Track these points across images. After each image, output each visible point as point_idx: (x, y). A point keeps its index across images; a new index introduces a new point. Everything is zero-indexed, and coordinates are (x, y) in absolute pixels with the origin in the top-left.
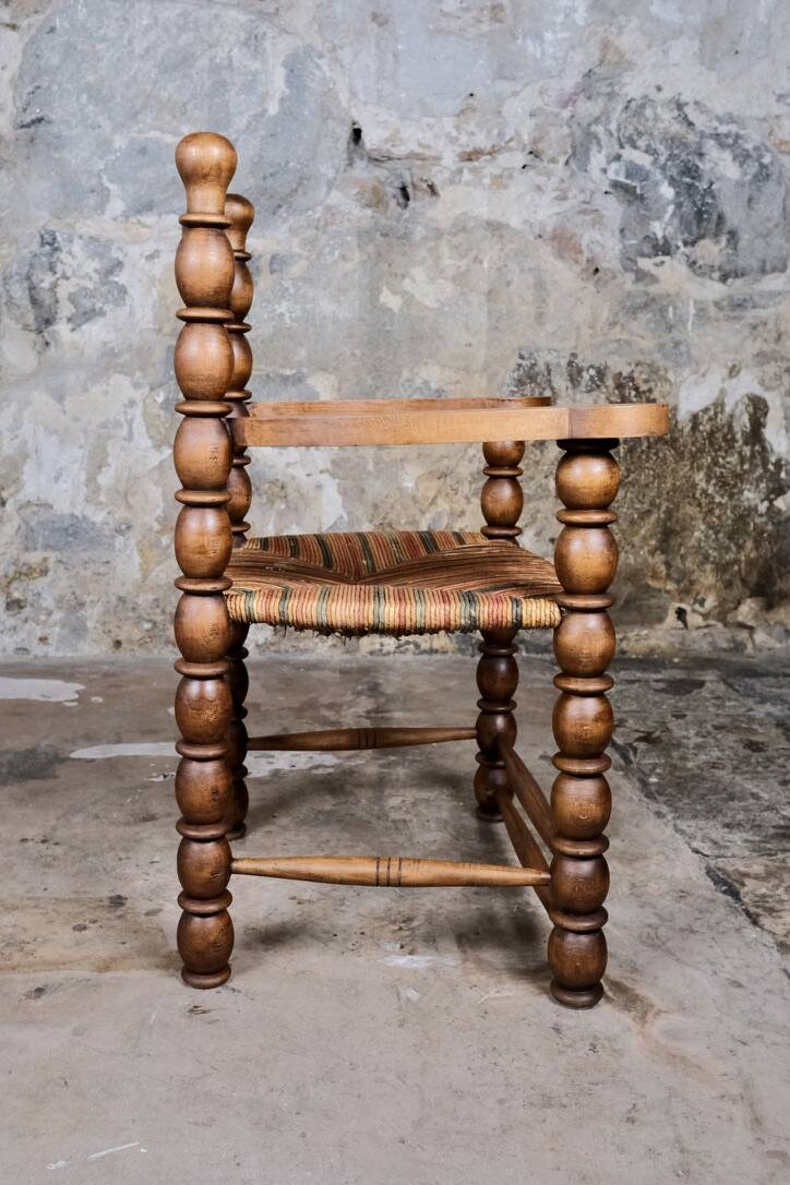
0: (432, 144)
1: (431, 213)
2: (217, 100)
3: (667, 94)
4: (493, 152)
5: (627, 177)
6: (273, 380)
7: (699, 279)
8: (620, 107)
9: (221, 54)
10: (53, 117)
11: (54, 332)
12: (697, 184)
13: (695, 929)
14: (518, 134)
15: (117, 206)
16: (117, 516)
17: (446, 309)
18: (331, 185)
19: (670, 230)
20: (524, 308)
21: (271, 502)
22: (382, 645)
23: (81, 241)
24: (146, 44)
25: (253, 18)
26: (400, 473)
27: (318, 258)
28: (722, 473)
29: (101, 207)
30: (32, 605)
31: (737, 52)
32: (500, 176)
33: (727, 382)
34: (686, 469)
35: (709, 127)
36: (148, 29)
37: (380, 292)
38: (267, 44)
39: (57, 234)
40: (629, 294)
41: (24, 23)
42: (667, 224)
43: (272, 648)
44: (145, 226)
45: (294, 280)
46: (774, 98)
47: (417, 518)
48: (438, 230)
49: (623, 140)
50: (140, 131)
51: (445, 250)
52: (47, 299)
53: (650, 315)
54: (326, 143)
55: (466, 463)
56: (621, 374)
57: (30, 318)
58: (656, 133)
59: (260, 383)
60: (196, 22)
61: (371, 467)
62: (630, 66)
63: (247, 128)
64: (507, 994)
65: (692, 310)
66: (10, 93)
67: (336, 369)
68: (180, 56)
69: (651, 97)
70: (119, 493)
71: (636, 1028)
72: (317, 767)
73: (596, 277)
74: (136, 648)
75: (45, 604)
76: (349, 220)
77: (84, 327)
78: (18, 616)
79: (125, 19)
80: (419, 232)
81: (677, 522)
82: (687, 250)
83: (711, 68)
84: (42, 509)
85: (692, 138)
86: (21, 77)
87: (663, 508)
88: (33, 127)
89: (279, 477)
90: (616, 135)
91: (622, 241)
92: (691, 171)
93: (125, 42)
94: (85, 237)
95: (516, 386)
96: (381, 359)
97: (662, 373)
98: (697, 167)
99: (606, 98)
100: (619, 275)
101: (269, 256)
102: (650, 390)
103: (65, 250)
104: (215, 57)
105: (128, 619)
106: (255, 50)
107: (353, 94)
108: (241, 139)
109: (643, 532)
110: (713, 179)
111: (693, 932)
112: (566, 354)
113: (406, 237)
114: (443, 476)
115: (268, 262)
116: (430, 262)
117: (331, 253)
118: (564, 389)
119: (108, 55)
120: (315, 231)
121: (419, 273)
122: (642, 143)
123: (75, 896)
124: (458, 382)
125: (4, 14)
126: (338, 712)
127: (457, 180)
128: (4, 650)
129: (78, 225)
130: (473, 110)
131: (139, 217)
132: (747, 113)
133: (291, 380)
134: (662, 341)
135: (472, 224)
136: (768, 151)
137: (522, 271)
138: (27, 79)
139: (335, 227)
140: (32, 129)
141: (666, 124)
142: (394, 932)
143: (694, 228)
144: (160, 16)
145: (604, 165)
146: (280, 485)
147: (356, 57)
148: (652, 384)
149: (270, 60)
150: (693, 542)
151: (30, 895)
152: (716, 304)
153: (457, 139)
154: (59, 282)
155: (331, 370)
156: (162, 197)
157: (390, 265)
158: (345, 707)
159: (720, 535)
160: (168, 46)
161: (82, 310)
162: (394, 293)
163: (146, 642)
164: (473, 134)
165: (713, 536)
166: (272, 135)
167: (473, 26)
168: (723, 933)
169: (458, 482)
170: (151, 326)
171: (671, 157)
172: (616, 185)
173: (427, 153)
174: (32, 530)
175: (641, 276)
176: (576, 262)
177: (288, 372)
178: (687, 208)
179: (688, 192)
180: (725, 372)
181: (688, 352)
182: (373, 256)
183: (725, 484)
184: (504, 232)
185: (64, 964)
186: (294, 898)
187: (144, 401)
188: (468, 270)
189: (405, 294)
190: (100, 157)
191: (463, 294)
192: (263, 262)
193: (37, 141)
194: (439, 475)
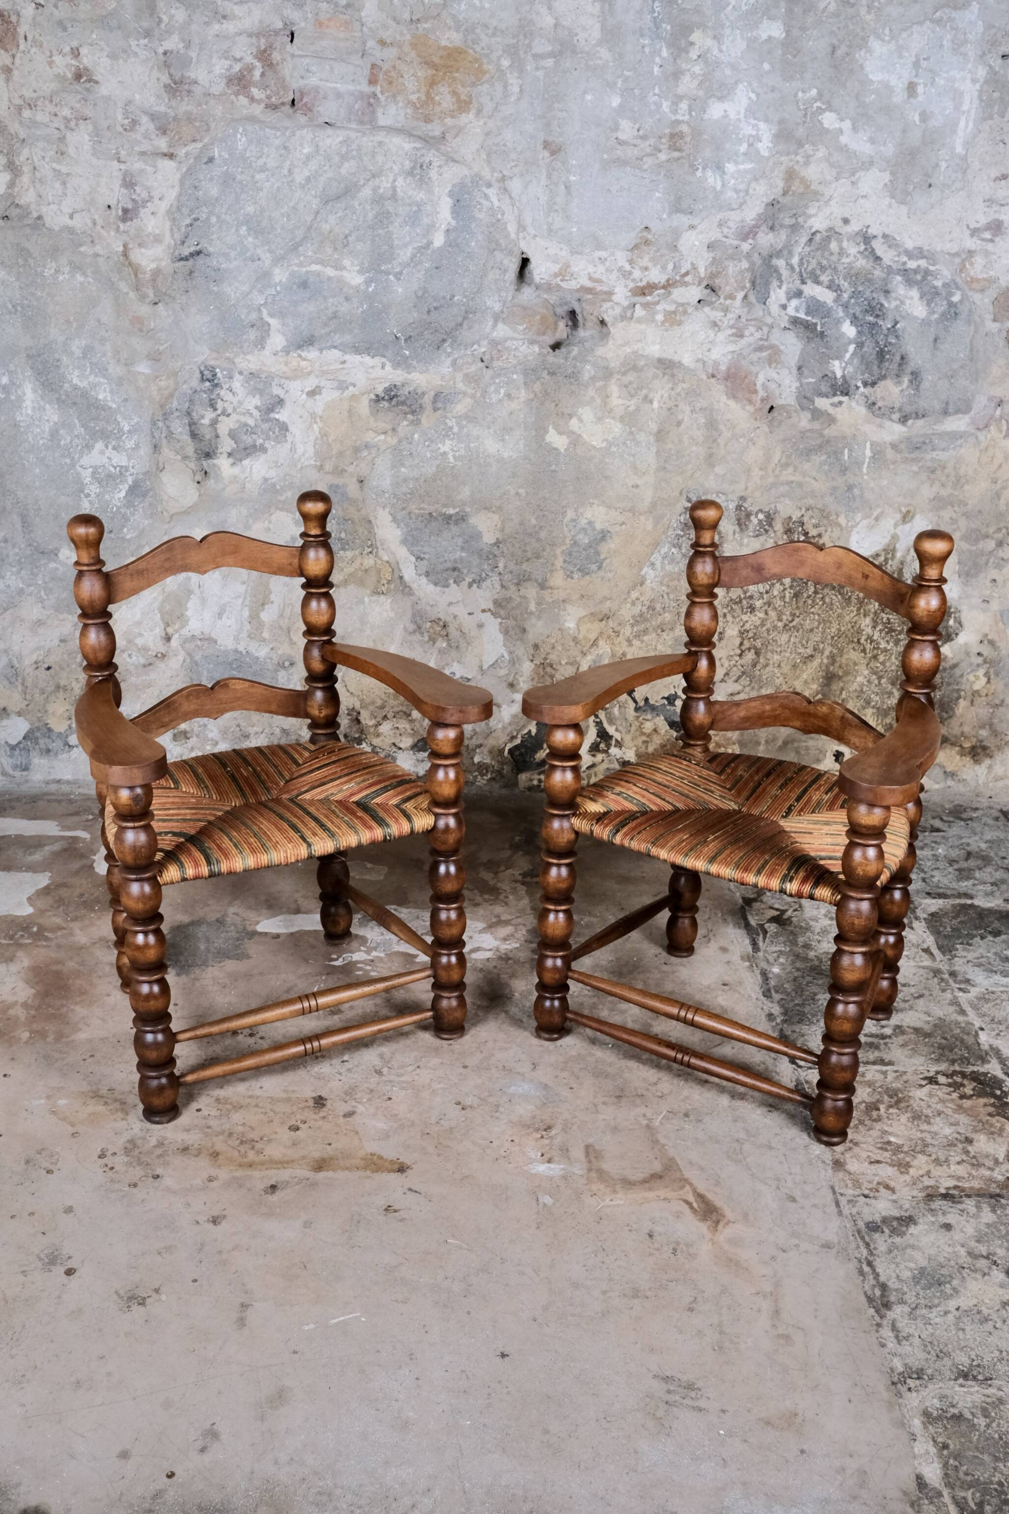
0: (604, 278)
1: (600, 351)
2: (381, 231)
3: (855, 227)
4: (668, 285)
5: (807, 314)
6: (436, 518)
7: (878, 420)
8: (804, 240)
9: (385, 184)
10: (211, 249)
11: (214, 465)
12: (881, 322)
13: (773, 1145)
14: (694, 268)
15: (277, 341)
16: (280, 652)
17: (614, 449)
18: (497, 318)
19: (850, 369)
20: (694, 448)
21: (433, 640)
23: (242, 377)
24: (307, 173)
25: (418, 145)
26: (562, 613)
27: (483, 397)
28: (888, 619)
29: (261, 343)
30: (197, 736)
31: (930, 186)
32: (674, 312)
33: (900, 527)
34: (852, 615)
35: (895, 262)
36: (308, 158)
37: (545, 431)
38: (433, 174)
39: (217, 370)
40: (803, 433)
41: (182, 152)
42: (847, 363)
44: (305, 360)
45: (459, 418)
46: (968, 232)
47: (578, 659)
48: (607, 368)
49: (805, 275)
50: (301, 265)
51: (614, 389)
52: (208, 435)
53: (824, 457)
54: (492, 276)
55: (629, 606)
56: (790, 518)
57: (190, 450)
58: (840, 268)
59: (422, 522)
60: (359, 148)
61: (532, 607)
62: (816, 195)
63: (412, 259)
64: (619, 1202)
65: (868, 453)
66: (168, 224)
67: (498, 509)
68: (342, 186)
69: (837, 230)
70: (281, 628)
71: (708, 1235)
73: (770, 416)
75: (210, 735)
76: (515, 357)
77: (246, 462)
79: (285, 148)
80: (588, 370)
81: (840, 667)
82: (867, 391)
83: (903, 202)
84: (206, 643)
85: (878, 273)
86: (179, 209)
87: (827, 653)
88: (191, 261)
89: (442, 616)
90: (797, 270)
91: (799, 379)
92: (875, 309)
93: (286, 172)
94: (245, 373)
95: (682, 530)
96: (545, 499)
97: (833, 517)
98: (882, 305)
99: (789, 230)
100: (794, 414)
101: (432, 393)
102: (820, 536)
103: (225, 386)
104: (379, 187)
106: (421, 180)
107: (521, 227)
108: (405, 273)
109: (805, 676)
110: (898, 318)
111: (770, 1148)
112: (735, 497)
113: (573, 376)
114: (604, 618)
115: (431, 399)
116: (599, 401)
117: (496, 392)
118: (731, 533)
119: (268, 184)
121: (587, 413)
122: (825, 278)
123: (285, 1096)
124: (623, 523)
125: (162, 144)
127: (629, 314)
129: (237, 360)
130: (647, 242)
131: (299, 352)
132: (938, 249)
133: (453, 519)
134: (835, 484)
135: (642, 363)
136: (958, 288)
137: (692, 411)
138: (185, 211)
139: (500, 364)
140: (191, 262)
141: (851, 258)
142: (537, 1140)
143: (875, 368)
144: (321, 144)
145: (784, 301)
146: (441, 623)
147: (526, 187)
148: (821, 530)
149: (436, 190)
150: (855, 686)
151: (250, 1093)
152: (894, 446)
153: (630, 273)
154: (220, 419)
155: (494, 509)
156: (323, 331)
157: (556, 405)
159: (883, 681)
160: (330, 175)
161: (242, 446)
162: (560, 433)
164: (646, 269)
165: (876, 682)
166: (436, 268)
167: (651, 155)
168: (794, 1149)
170: (312, 462)
171: (855, 294)
172: (795, 321)
173: (599, 288)
174: (197, 664)
175: (817, 414)
176: (750, 402)
177: (451, 511)
178: (869, 348)
179: (870, 332)
180: (898, 516)
181: (862, 496)
182: (539, 395)
183: (891, 630)
184: (675, 371)
185: (287, 1163)
186: (458, 1103)
188: (638, 409)
189: (571, 433)
190: (261, 292)
191: (631, 433)
192: (427, 400)
193: (196, 274)
194: (601, 617)
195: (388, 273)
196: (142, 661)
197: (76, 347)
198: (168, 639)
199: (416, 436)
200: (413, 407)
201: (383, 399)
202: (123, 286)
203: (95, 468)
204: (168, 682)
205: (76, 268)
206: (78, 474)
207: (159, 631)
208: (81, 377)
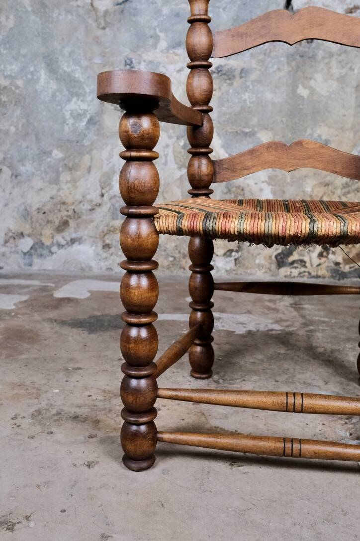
0: (330, 4)
6: (240, 134)
15: (163, 44)
17: (333, 96)
22: (291, 272)
23: (145, 63)
27: (266, 70)
29: (155, 46)
30: (115, 247)
37: (297, 87)
39: (133, 60)
43: (234, 272)
44: (176, 55)
45: (253, 82)
48: (330, 52)
50: (176, 5)
51: (334, 63)
61: (289, 180)
67: (272, 129)
72: (272, 330)
74: (165, 270)
76: (283, 49)
78: (108, 252)
80: (320, 54)
89: (241, 185)
94: (147, 61)
96: (296, 123)
101: (240, 70)
103: (137, 67)
105: (162, 255)
108: (228, 7)
113: (313, 57)
114: (327, 185)
115: (239, 72)
116: (325, 70)
117: (273, 67)
120: (263, 56)
121: (319, 77)
124: (337, 136)
126: (275, 303)
128: (101, 269)
129: (143, 55)
131: (174, 50)
133: (249, 134)
139: (275, 53)
140: (122, 6)
142: (343, 425)
146: (241, 188)
153: (344, 2)
155: (269, 129)
157: (304, 73)
158: (278, 302)
162: (305, 88)
163: (170, 267)
166: (244, 4)
169: (335, 188)
177: (247, 130)
182: (295, 68)
187: (173, 145)
188: (346, 74)
189: (311, 88)
190: (156, 19)
191: (342, 88)
192: (237, 73)
193: (125, 12)
194: (324, 184)
195: (219, 8)
196: (89, 207)
197: (66, 51)
198: (102, 195)
199: (231, 91)
200: (230, 76)
201: (215, 72)
202: (90, 21)
203: (72, 111)
204: (102, 219)
205: (68, 12)
206: (64, 114)
207: (98, 192)
208: (68, 66)
